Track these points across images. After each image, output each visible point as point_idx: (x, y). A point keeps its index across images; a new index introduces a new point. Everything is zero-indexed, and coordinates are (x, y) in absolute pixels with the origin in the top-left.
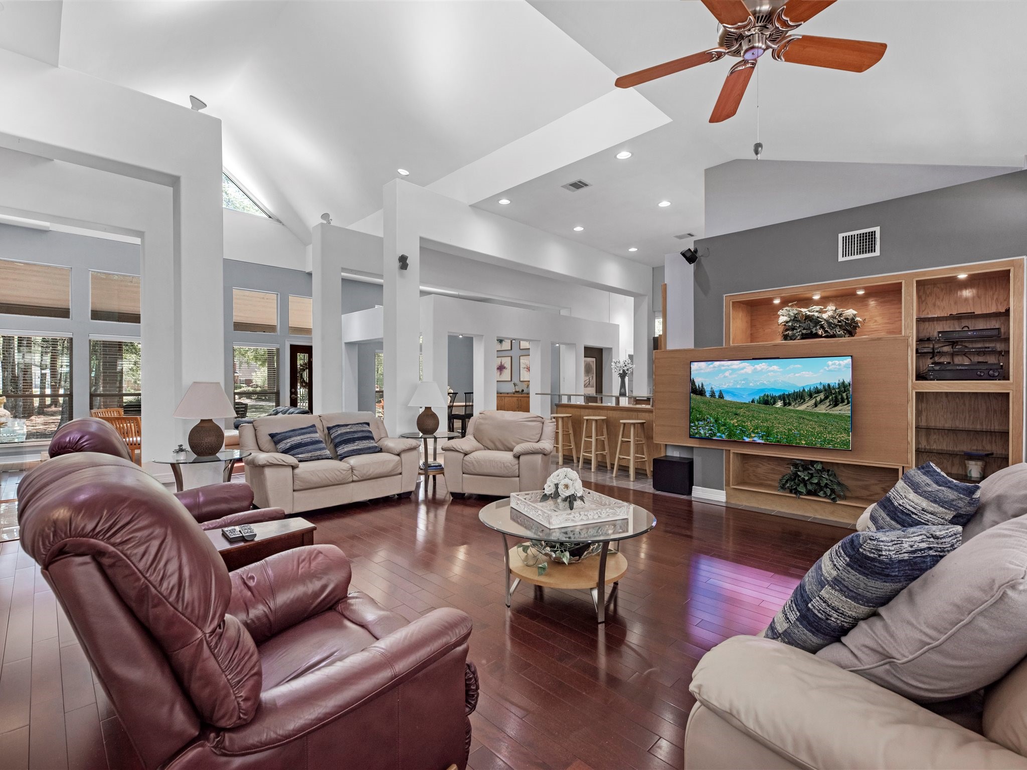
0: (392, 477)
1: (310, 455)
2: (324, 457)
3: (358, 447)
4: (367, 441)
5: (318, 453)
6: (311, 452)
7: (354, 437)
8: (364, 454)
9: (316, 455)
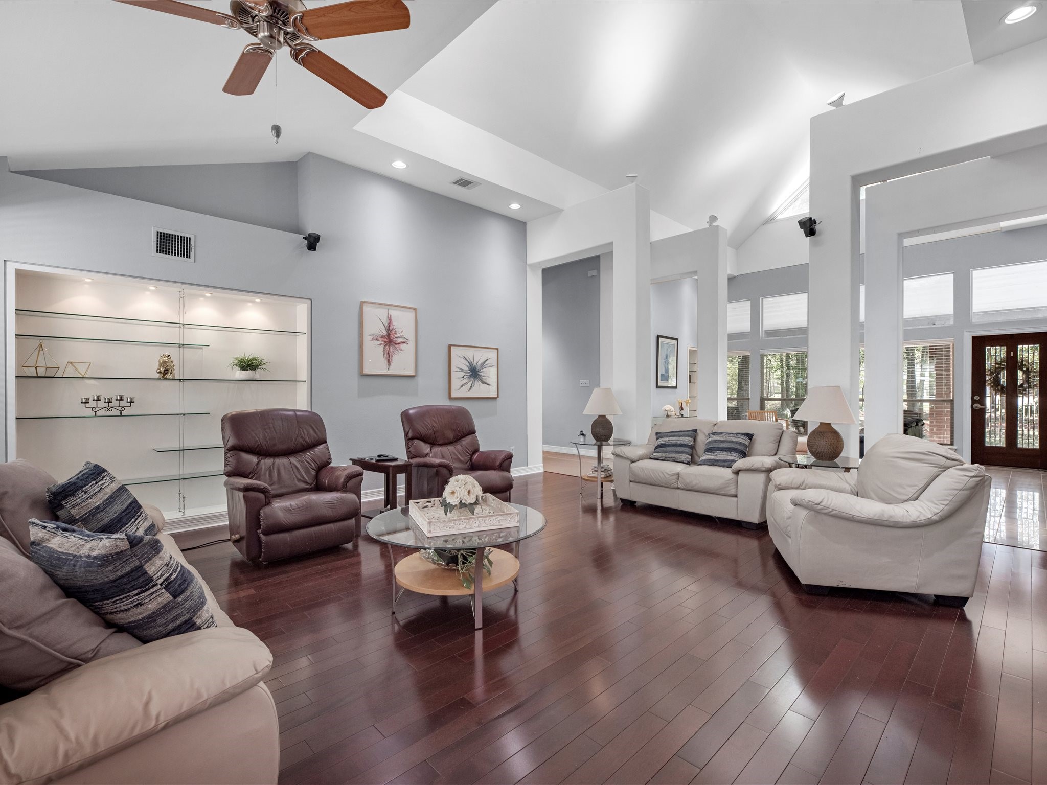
0: (724, 497)
1: (664, 455)
2: (679, 460)
3: (716, 458)
4: (729, 453)
5: (673, 455)
6: (666, 453)
7: (720, 446)
8: (719, 466)
9: (670, 456)
